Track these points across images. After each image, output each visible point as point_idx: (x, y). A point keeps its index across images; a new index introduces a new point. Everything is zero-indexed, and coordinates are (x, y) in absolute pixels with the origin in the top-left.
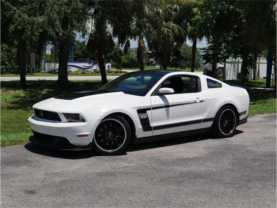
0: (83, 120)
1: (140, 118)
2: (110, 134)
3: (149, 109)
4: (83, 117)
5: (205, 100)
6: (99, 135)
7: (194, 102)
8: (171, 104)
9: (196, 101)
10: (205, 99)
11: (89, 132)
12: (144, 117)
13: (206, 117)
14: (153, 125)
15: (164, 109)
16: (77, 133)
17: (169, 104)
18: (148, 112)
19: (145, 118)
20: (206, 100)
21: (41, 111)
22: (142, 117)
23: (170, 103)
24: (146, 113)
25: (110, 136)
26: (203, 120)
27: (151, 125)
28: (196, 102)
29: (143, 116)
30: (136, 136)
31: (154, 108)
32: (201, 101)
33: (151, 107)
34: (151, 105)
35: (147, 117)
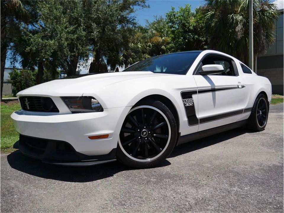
0: (100, 109)
1: (185, 105)
2: (145, 131)
3: (195, 92)
4: (99, 103)
5: (245, 85)
6: (126, 135)
7: (237, 86)
11: (111, 129)
12: (189, 105)
13: (247, 107)
15: (210, 94)
16: (88, 133)
17: (216, 88)
18: (194, 96)
19: (191, 106)
21: (26, 99)
22: (187, 105)
23: (216, 86)
24: (191, 97)
26: (245, 109)
27: (198, 116)
29: (188, 103)
30: (180, 133)
31: (201, 92)
32: (243, 87)
33: (197, 90)
34: (197, 87)
35: (193, 104)
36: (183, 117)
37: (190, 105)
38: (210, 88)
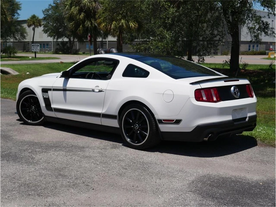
1: (43, 96)
2: (33, 108)
3: (50, 90)
5: (104, 90)
7: (91, 90)
9: (94, 89)
13: (105, 112)
14: (53, 106)
15: (62, 92)
17: (67, 88)
18: (49, 92)
19: (47, 98)
20: (106, 90)
22: (45, 97)
24: (48, 93)
28: (93, 91)
29: (45, 95)
31: (54, 90)
32: (100, 91)
33: (52, 88)
34: (52, 86)
35: (49, 97)
36: (43, 104)
38: (62, 88)
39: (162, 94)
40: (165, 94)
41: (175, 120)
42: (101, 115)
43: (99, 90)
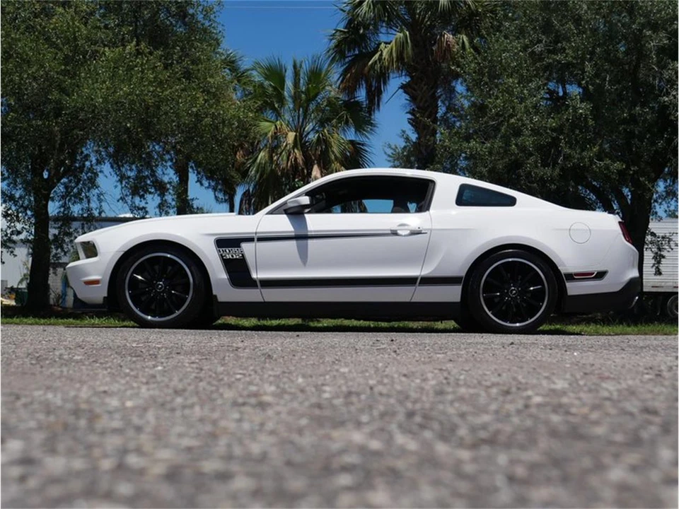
1: (222, 256)
3: (250, 240)
5: (427, 229)
7: (390, 232)
8: (313, 233)
9: (396, 231)
10: (430, 227)
12: (232, 256)
13: (431, 273)
14: (258, 275)
15: (294, 243)
16: (83, 277)
18: (244, 246)
19: (236, 259)
20: (431, 230)
22: (229, 256)
23: (311, 231)
24: (240, 247)
25: (161, 288)
26: (422, 278)
27: (254, 276)
29: (231, 254)
30: (216, 296)
32: (414, 233)
33: (256, 236)
34: (255, 231)
35: (243, 255)
36: (218, 274)
37: (235, 257)
38: (293, 234)
39: (566, 229)
40: (574, 230)
41: (596, 273)
42: (419, 281)
43: (411, 231)
